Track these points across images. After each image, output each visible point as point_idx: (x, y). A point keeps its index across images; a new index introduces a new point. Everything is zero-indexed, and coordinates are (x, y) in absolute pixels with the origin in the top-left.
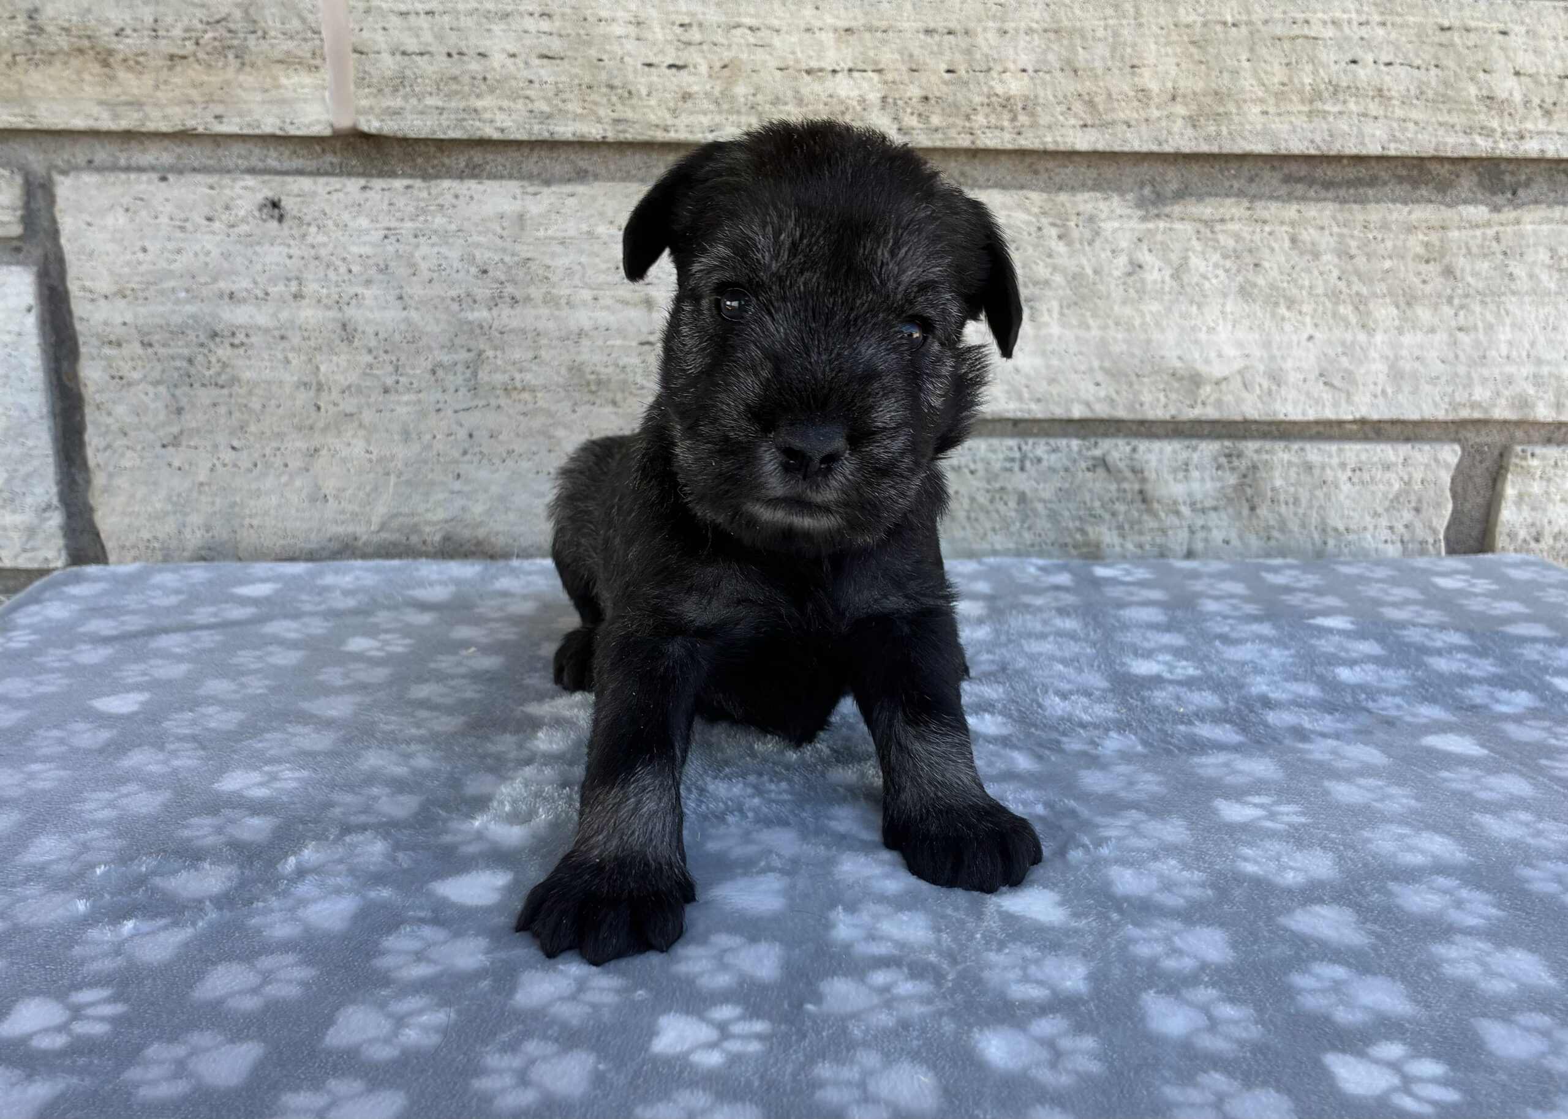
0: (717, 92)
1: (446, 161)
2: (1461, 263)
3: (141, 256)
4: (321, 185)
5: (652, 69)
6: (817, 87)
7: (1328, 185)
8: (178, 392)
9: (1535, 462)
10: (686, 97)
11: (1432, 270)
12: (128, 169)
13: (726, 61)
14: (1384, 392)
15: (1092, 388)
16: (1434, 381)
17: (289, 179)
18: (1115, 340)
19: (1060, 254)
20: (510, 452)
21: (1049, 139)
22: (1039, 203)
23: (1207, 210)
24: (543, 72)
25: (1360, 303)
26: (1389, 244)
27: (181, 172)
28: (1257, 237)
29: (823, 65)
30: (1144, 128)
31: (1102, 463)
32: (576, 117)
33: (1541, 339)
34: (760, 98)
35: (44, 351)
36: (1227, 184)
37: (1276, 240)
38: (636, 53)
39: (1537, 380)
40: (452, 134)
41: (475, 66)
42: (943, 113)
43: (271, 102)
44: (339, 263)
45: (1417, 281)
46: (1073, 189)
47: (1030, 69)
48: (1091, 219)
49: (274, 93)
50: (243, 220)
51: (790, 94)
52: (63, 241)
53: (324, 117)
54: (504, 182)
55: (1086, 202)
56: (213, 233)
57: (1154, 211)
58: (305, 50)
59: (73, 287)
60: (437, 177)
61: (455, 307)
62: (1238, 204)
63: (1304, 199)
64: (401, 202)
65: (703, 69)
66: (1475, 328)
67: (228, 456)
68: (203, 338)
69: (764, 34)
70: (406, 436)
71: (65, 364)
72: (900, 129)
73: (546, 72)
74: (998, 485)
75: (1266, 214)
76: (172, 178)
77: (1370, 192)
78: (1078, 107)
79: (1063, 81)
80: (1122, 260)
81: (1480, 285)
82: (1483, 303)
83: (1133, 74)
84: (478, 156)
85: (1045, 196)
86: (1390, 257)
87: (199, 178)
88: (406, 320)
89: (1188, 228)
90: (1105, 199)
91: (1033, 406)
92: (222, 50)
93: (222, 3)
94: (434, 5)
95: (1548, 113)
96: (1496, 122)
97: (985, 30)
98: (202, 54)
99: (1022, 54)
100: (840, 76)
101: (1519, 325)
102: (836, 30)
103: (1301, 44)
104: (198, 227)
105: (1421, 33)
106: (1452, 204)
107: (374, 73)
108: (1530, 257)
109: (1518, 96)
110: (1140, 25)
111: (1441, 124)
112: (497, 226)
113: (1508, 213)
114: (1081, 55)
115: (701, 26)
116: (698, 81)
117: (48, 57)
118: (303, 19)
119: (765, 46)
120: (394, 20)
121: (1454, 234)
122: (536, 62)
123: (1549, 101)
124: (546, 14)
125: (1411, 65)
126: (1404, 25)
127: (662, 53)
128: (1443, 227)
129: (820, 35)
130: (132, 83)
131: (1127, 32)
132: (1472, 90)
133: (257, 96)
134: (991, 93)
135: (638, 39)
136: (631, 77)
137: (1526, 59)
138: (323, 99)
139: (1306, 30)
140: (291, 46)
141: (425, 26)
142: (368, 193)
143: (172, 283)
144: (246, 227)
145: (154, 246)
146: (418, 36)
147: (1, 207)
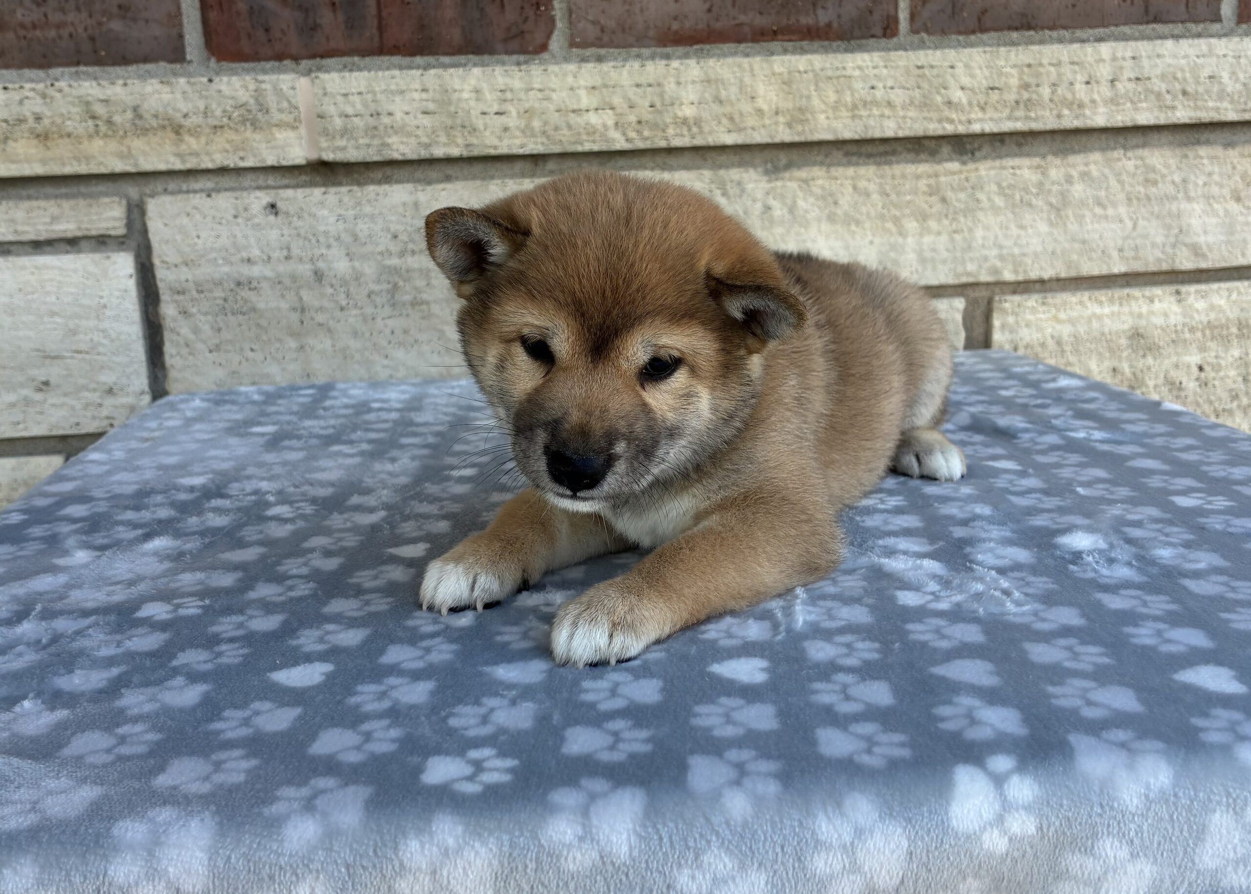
0: (523, 125)
1: (371, 175)
2: (950, 194)
3: (196, 240)
4: (300, 193)
5: (487, 117)
6: (579, 120)
7: (870, 156)
8: (219, 319)
9: (1007, 305)
10: (506, 129)
11: (934, 199)
12: (188, 192)
13: (527, 109)
14: (917, 271)
16: (944, 262)
17: (281, 191)
20: (416, 341)
21: (710, 140)
22: (709, 177)
23: (803, 173)
24: (424, 121)
25: (896, 220)
26: (907, 186)
27: (218, 191)
28: (833, 188)
29: (581, 107)
30: (763, 131)
32: (445, 145)
33: (1000, 234)
34: (547, 128)
35: (140, 300)
36: (813, 159)
37: (844, 188)
38: (476, 108)
39: (1002, 258)
40: (375, 159)
41: (386, 120)
42: (651, 129)
43: (273, 148)
44: (311, 237)
45: (926, 207)
46: (727, 167)
47: (696, 102)
48: (739, 183)
49: (273, 143)
50: (255, 216)
51: (564, 125)
52: (151, 236)
53: (302, 154)
54: (405, 185)
55: (735, 174)
56: (238, 224)
57: (773, 176)
58: (289, 118)
59: (156, 261)
60: (366, 184)
61: (379, 258)
62: (821, 170)
63: (857, 164)
64: (346, 199)
65: (514, 113)
66: (962, 231)
67: (251, 355)
68: (232, 286)
69: (546, 92)
70: (355, 334)
71: (151, 308)
72: (626, 140)
73: (426, 121)
75: (836, 174)
76: (213, 195)
77: (894, 159)
78: (725, 121)
79: (715, 108)
80: (759, 206)
81: (962, 206)
82: (965, 216)
83: (753, 102)
84: (388, 171)
85: (711, 172)
86: (910, 194)
87: (228, 194)
88: (353, 268)
89: (793, 185)
90: (747, 172)
92: (244, 121)
93: (243, 96)
94: (362, 89)
95: (983, 109)
96: (954, 116)
97: (669, 83)
98: (231, 125)
99: (690, 94)
100: (591, 113)
101: (987, 228)
102: (586, 88)
103: (842, 80)
104: (228, 222)
105: (908, 72)
106: (940, 162)
107: (330, 128)
108: (987, 188)
109: (964, 101)
110: (753, 75)
111: (924, 118)
112: (401, 210)
113: (971, 166)
114: (723, 94)
115: (511, 90)
116: (512, 121)
117: (145, 131)
118: (289, 102)
119: (548, 99)
120: (340, 99)
121: (943, 179)
122: (420, 116)
123: (982, 102)
124: (424, 90)
125: (904, 88)
126: (897, 67)
127: (490, 106)
128: (936, 175)
129: (578, 91)
130: (192, 143)
131: (747, 80)
132: (939, 99)
133: (264, 145)
134: (676, 117)
135: (477, 100)
136: (474, 120)
137: (966, 81)
138: (301, 145)
139: (844, 73)
140: (283, 116)
141: (358, 101)
142: (327, 196)
143: (214, 255)
144: (256, 220)
145: (204, 235)
146: (354, 106)
147: (112, 218)
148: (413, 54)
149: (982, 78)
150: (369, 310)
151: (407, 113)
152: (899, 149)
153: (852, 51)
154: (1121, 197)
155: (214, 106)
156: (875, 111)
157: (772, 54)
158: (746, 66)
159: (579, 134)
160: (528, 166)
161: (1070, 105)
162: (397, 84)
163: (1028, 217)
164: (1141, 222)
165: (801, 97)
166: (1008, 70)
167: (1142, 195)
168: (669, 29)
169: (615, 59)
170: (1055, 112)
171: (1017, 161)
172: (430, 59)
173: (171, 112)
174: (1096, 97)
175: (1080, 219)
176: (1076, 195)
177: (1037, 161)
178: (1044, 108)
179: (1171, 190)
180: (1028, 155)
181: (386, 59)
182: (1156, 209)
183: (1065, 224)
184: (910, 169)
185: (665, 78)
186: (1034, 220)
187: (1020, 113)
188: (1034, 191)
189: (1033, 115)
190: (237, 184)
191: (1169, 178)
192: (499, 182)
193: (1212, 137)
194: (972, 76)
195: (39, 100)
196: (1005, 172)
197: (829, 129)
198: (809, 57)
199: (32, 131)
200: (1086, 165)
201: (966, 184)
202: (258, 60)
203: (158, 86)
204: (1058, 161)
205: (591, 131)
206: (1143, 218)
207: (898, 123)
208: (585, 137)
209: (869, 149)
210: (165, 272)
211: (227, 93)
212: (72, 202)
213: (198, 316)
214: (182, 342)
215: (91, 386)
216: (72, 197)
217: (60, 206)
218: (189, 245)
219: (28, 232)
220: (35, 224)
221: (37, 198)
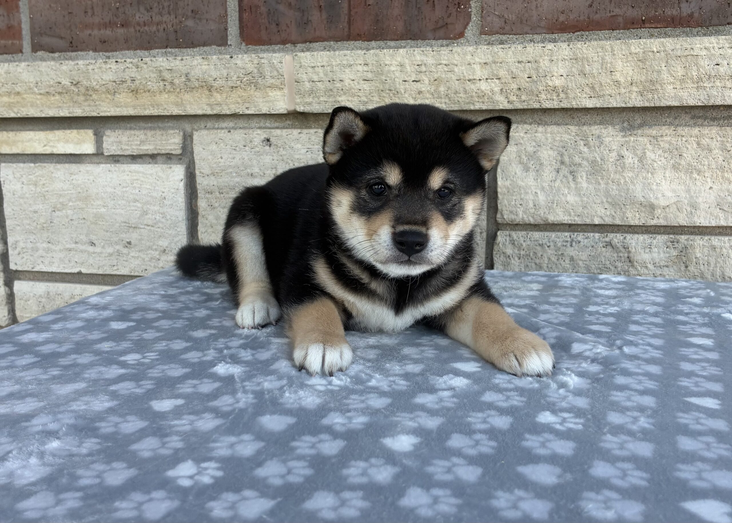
0: (432, 90)
3: (220, 160)
4: (285, 132)
5: (406, 83)
6: (473, 87)
10: (420, 92)
12: (218, 129)
13: (436, 78)
15: (603, 211)
17: (273, 131)
18: (612, 189)
19: (584, 152)
21: (574, 103)
22: (575, 131)
23: (653, 132)
24: (365, 86)
27: (236, 129)
28: (679, 143)
29: (475, 77)
30: (618, 97)
31: (609, 244)
34: (449, 92)
35: (186, 196)
36: (664, 120)
37: (689, 144)
38: (399, 77)
41: (338, 85)
42: (527, 94)
43: (265, 102)
44: (290, 162)
46: (590, 125)
47: (565, 75)
48: (599, 137)
49: (267, 99)
50: (257, 146)
51: (462, 89)
52: (195, 155)
53: (285, 106)
55: (596, 130)
56: (246, 151)
57: (629, 133)
58: (278, 82)
59: (197, 172)
62: (669, 129)
64: (313, 137)
65: (427, 81)
69: (451, 67)
71: (193, 201)
72: (508, 102)
73: (366, 86)
74: (560, 253)
75: (683, 133)
76: (232, 131)
78: (587, 90)
79: (580, 79)
80: (614, 154)
83: (612, 75)
85: (577, 127)
87: (242, 131)
89: (645, 139)
90: (605, 128)
91: (576, 218)
92: (250, 84)
93: (250, 67)
94: (325, 63)
97: (544, 60)
98: (242, 86)
99: (561, 69)
100: (482, 82)
102: (480, 64)
103: (690, 58)
104: (240, 149)
107: (302, 89)
114: (587, 68)
115: (425, 65)
116: (424, 87)
117: (192, 89)
118: (278, 71)
119: (451, 71)
120: (310, 70)
122: (362, 82)
124: (366, 65)
127: (410, 76)
129: (474, 66)
130: (218, 97)
131: (608, 58)
133: (261, 100)
134: (547, 86)
135: (401, 71)
136: (398, 86)
138: (284, 100)
140: (273, 81)
141: (321, 71)
142: (301, 135)
143: (231, 170)
144: (257, 149)
145: (225, 156)
146: (318, 75)
147: (174, 143)
148: (371, 40)
151: (353, 80)
155: (232, 74)
159: (472, 97)
162: (347, 60)
168: (557, 20)
173: (207, 77)
181: (351, 43)
185: (541, 56)
190: (248, 125)
195: (135, 69)
199: (129, 88)
202: (271, 44)
203: (200, 61)
205: (482, 95)
208: (476, 99)
209: (714, 113)
210: (202, 179)
211: (240, 65)
212: (153, 132)
213: (219, 208)
214: (209, 224)
215: (154, 247)
216: (154, 129)
217: (145, 134)
218: (216, 163)
219: (127, 149)
220: (132, 145)
221: (135, 129)
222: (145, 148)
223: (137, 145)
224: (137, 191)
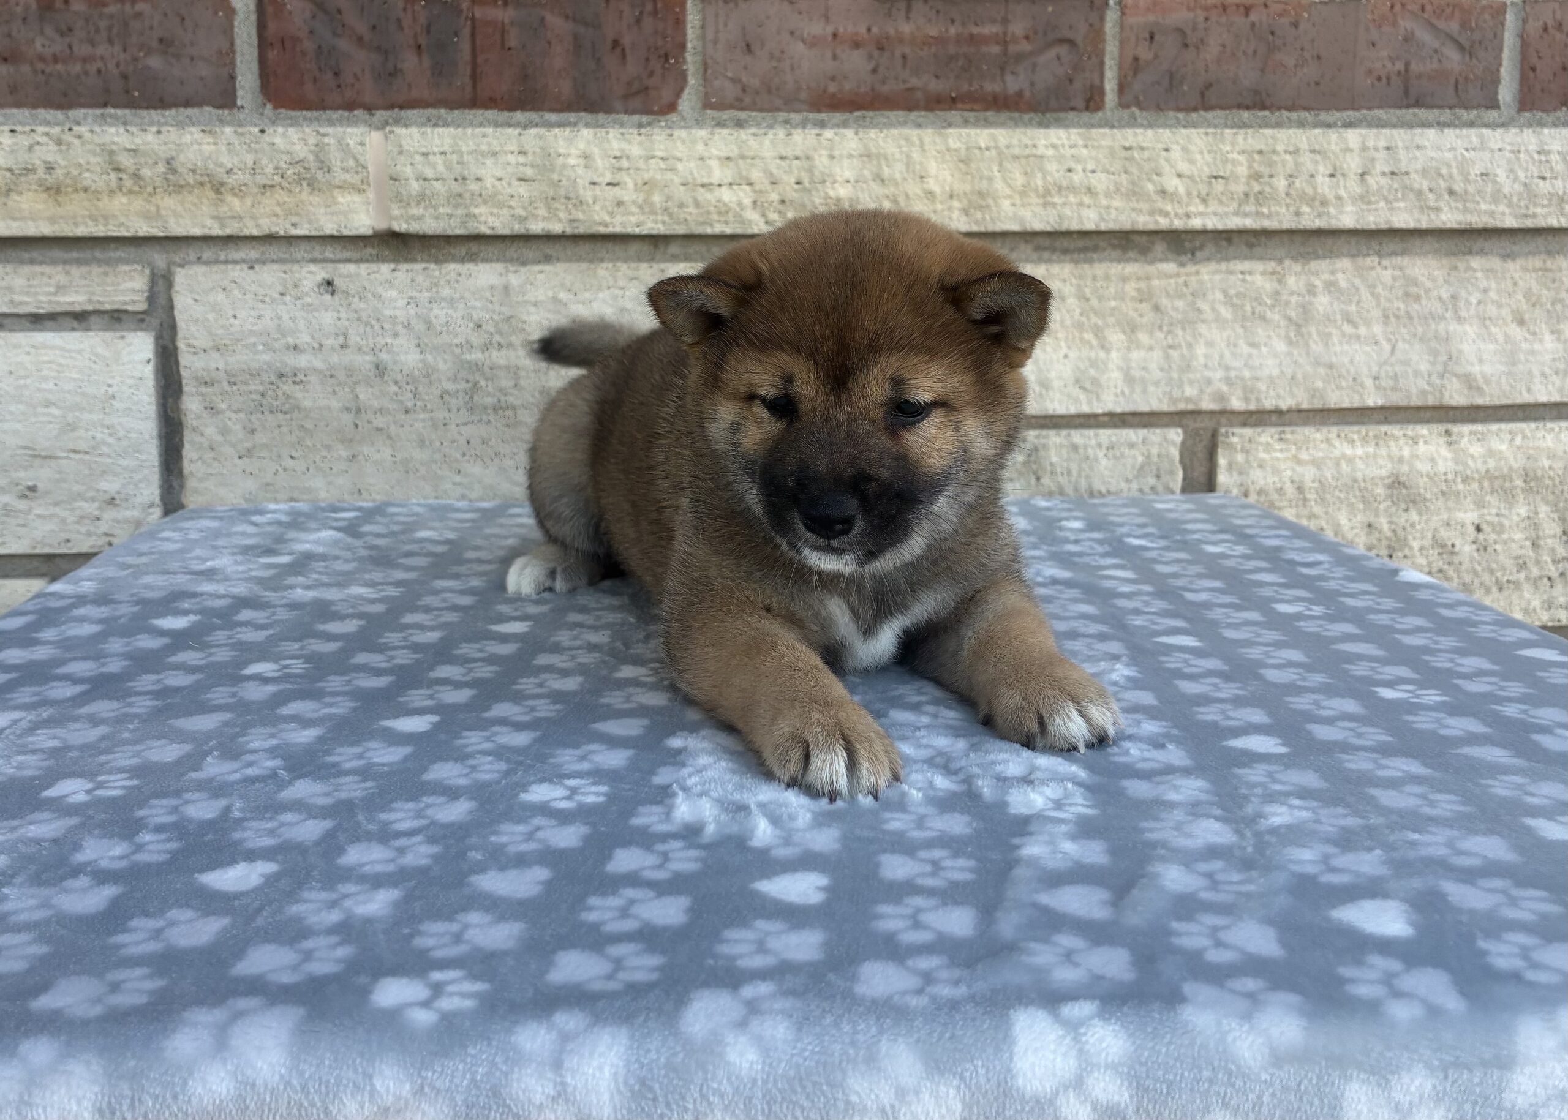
0: (640, 200)
1: (453, 252)
2: (1164, 302)
3: (232, 321)
4: (364, 269)
5: (597, 188)
6: (709, 196)
7: (1065, 251)
8: (253, 418)
9: (1236, 440)
10: (620, 204)
11: (1145, 306)
12: (226, 262)
13: (646, 180)
14: (1122, 392)
16: (1157, 384)
17: (340, 266)
20: (497, 454)
24: (520, 190)
25: (1098, 331)
26: (1112, 290)
27: (264, 263)
29: (712, 181)
32: (544, 219)
33: (1227, 353)
34: (670, 204)
35: (157, 391)
38: (583, 176)
39: (1229, 381)
40: (458, 232)
41: (474, 187)
42: (797, 210)
43: (332, 214)
44: (374, 322)
45: (1135, 315)
49: (334, 208)
50: (307, 294)
51: (690, 200)
52: (176, 313)
53: (369, 223)
54: (494, 265)
56: (285, 304)
58: (355, 179)
59: (181, 345)
60: (446, 261)
61: (458, 351)
63: (1049, 261)
64: (420, 278)
65: (631, 185)
66: (1180, 346)
67: (288, 463)
68: (273, 378)
69: (671, 162)
70: (422, 443)
71: (171, 400)
72: (765, 221)
73: (523, 190)
76: (257, 267)
77: (1095, 256)
81: (1180, 317)
82: (1184, 329)
83: (922, 182)
84: (474, 247)
86: (1115, 299)
87: (277, 266)
88: (424, 362)
92: (300, 180)
93: (301, 151)
94: (446, 148)
95: (1204, 201)
96: (1169, 208)
97: (820, 156)
98: (285, 184)
99: (846, 170)
100: (724, 189)
101: (1210, 344)
102: (720, 158)
103: (1033, 160)
105: (1112, 152)
106: (1152, 262)
107: (405, 193)
108: (1210, 297)
109: (1182, 190)
110: (924, 151)
111: (1133, 210)
112: (488, 295)
113: (1191, 268)
114: (886, 172)
115: (628, 157)
116: (628, 194)
117: (179, 188)
118: (356, 159)
119: (672, 170)
120: (418, 158)
121: (1156, 283)
122: (516, 183)
123: (1204, 193)
124: (522, 153)
125: (1108, 172)
126: (1099, 147)
127: (603, 175)
128: (1148, 278)
129: (709, 162)
130: (235, 204)
131: (916, 155)
132: (1150, 187)
133: (322, 210)
134: (828, 196)
135: (586, 167)
136: (581, 192)
137: (1183, 167)
138: (367, 212)
139: (1034, 151)
140: (347, 177)
141: (440, 162)
142: (397, 274)
143: (253, 340)
144: (308, 300)
145: (241, 314)
146: (435, 168)
147: (134, 291)
148: (512, 108)
149: (1203, 164)
150: (440, 415)
151: (500, 179)
152: (1102, 244)
153: (1047, 126)
154: (1376, 313)
155: (264, 162)
156: (1072, 199)
157: (950, 125)
158: (915, 140)
159: (709, 213)
160: (646, 248)
161: (1310, 201)
162: (489, 144)
163: (1261, 332)
164: (1400, 345)
165: (981, 178)
166: (1235, 156)
167: (1402, 313)
168: (825, 91)
169: (758, 125)
170: (1292, 209)
171: (1246, 265)
172: (533, 116)
173: (211, 166)
174: (1342, 193)
175: (1326, 337)
176: (1321, 309)
177: (1271, 265)
178: (1279, 203)
179: (1437, 308)
180: (1261, 259)
181: (479, 114)
182: (1420, 330)
183: (1307, 344)
184: (1116, 269)
185: (815, 150)
186: (1269, 337)
187: (1250, 208)
188: (1269, 302)
189: (1265, 210)
190: (287, 256)
191: (1435, 293)
192: (610, 265)
193: (1487, 245)
194: (1192, 162)
195: (53, 147)
196: (1232, 277)
197: (1015, 217)
198: (992, 131)
199: (41, 183)
200: (1333, 273)
201: (1185, 290)
202: (324, 108)
203: (198, 136)
204: (1297, 267)
205: (724, 210)
206: (1404, 340)
207: (1100, 214)
208: (715, 217)
209: (1066, 243)
210: (191, 357)
211: (282, 147)
212: (84, 269)
213: (228, 414)
214: (206, 444)
215: (91, 494)
216: (86, 262)
217: (68, 273)
218: (222, 327)
219: (26, 303)
220: (36, 294)
221: (41, 263)
222: (68, 299)
223: (49, 294)
224: (51, 385)
